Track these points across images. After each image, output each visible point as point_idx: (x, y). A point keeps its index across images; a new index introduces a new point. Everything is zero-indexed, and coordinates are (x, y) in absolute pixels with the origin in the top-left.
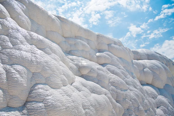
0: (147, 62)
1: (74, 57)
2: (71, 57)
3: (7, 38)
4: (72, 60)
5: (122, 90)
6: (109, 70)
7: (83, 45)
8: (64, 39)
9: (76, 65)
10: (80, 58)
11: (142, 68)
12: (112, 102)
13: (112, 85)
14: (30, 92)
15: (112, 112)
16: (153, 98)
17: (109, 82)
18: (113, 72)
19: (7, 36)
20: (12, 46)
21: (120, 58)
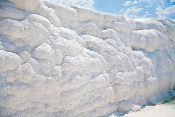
0: (145, 32)
1: (86, 36)
2: (83, 36)
3: (52, 37)
4: (84, 38)
5: (112, 55)
6: (107, 43)
7: (93, 26)
8: (80, 24)
9: (86, 41)
10: (90, 36)
11: (138, 38)
12: (103, 62)
13: (106, 52)
14: (63, 59)
15: (102, 67)
16: (139, 59)
17: (105, 50)
18: (110, 44)
19: (52, 36)
20: (54, 41)
21: (120, 32)
